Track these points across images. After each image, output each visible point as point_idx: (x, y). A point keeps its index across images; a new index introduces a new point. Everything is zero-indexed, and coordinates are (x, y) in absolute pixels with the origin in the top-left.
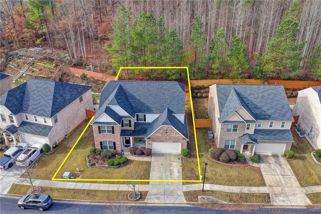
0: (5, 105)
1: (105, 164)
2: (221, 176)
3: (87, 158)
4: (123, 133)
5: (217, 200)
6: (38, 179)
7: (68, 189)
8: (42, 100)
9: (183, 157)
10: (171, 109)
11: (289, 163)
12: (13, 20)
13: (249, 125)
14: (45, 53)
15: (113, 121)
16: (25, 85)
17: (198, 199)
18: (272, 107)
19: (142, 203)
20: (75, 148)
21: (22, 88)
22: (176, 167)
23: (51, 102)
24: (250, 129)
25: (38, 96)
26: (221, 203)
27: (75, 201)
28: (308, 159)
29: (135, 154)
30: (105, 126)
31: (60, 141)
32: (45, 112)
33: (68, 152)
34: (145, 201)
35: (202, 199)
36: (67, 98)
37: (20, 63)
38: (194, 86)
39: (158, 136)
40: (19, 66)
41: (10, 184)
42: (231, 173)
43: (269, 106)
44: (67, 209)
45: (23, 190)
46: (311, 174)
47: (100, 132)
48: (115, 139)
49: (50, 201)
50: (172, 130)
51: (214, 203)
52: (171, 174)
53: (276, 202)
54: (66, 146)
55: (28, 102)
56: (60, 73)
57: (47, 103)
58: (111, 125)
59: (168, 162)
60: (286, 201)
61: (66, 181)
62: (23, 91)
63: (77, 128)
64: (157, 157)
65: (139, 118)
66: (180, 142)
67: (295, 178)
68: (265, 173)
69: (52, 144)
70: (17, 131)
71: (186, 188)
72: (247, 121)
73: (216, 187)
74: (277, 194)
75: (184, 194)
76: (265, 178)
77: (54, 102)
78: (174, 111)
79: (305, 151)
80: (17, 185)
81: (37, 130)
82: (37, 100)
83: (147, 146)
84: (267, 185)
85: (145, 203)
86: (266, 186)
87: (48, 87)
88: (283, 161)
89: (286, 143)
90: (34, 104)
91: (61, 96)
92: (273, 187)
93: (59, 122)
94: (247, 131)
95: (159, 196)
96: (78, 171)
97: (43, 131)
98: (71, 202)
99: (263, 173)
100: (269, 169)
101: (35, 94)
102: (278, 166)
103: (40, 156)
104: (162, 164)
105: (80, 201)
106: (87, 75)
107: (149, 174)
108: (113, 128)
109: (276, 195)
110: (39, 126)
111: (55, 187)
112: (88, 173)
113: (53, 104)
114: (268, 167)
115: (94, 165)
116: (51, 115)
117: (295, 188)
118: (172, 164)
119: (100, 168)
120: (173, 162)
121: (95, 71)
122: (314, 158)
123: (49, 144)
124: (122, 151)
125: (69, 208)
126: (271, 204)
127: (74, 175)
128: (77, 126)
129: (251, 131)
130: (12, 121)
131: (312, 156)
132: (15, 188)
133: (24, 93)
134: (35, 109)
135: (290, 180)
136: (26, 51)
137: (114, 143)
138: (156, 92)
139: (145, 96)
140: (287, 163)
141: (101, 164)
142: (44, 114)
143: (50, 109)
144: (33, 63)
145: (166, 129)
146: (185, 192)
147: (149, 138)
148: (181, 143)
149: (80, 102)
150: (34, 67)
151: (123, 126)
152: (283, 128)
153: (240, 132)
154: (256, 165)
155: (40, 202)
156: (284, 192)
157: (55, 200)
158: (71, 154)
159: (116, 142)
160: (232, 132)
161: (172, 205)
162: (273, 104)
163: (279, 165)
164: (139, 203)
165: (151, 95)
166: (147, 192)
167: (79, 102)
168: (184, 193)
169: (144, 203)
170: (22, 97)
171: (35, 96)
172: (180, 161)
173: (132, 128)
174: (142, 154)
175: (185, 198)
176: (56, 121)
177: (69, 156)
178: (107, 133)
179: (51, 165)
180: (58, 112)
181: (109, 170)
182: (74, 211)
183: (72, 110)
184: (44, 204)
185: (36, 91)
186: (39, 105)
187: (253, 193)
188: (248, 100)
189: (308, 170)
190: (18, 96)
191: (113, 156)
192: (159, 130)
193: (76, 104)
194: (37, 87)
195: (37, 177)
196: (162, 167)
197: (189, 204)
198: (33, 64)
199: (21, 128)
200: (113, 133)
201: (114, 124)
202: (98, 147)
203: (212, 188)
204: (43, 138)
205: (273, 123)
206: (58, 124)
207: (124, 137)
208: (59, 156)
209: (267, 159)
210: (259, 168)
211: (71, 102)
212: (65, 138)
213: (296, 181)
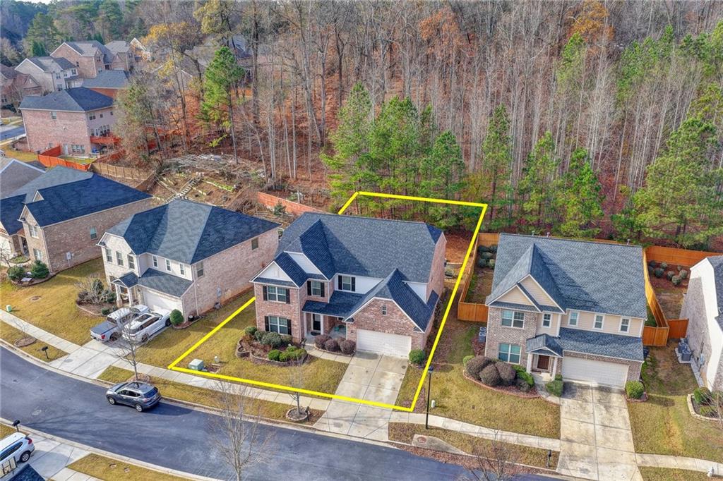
0: (124, 236)
1: (266, 358)
2: (473, 408)
3: (238, 344)
4: (308, 306)
5: (449, 445)
6: (150, 364)
7: (192, 386)
8: (184, 234)
9: (412, 365)
10: (403, 271)
11: (629, 407)
12: (184, 106)
13: (547, 317)
14: (224, 165)
15: (288, 279)
16: (165, 209)
17: (412, 438)
18: (606, 288)
19: (307, 428)
20: (225, 326)
21: (159, 213)
22: (392, 381)
23: (197, 240)
24: (550, 325)
25: (179, 228)
26: (453, 452)
27: (197, 406)
28: (677, 406)
29: (323, 347)
30: (275, 288)
31: (204, 311)
32: (184, 254)
33: (211, 330)
34: (314, 426)
35: (420, 439)
36: (227, 237)
37: (179, 181)
38: (488, 246)
39: (369, 319)
40: (176, 184)
41: (106, 365)
42: (497, 406)
43: (599, 285)
44: (179, 416)
45: (122, 376)
46: (669, 434)
47: (265, 298)
48: (291, 314)
49: (155, 397)
50: (394, 309)
51: (439, 451)
52: (378, 390)
53: (568, 469)
54: (211, 320)
55: (162, 236)
56: (240, 201)
57: (191, 240)
58: (284, 286)
59: (380, 370)
60: (589, 472)
61: (192, 374)
62: (160, 218)
63: (240, 295)
64: (364, 358)
65: (343, 283)
66: (409, 335)
67: (631, 435)
68: (568, 416)
69: (188, 313)
70: (136, 283)
71: (396, 418)
72: (542, 308)
73: (455, 425)
74: (576, 456)
75: (389, 426)
76: (562, 425)
77: (202, 239)
78: (408, 276)
79: (678, 390)
80: (114, 369)
81: (167, 285)
82: (176, 235)
83: (348, 336)
84: (562, 437)
85: (313, 429)
86: (559, 438)
87: (199, 215)
88: (617, 400)
89: (627, 364)
90: (169, 241)
91: (218, 231)
92: (574, 444)
93: (206, 277)
94: (544, 330)
95: (342, 422)
96: (217, 361)
97: (175, 286)
98: (189, 407)
99: (563, 415)
100: (578, 411)
101: (176, 224)
102: (602, 407)
103: (163, 330)
104: (367, 372)
105: (205, 408)
106: (285, 207)
107: (338, 384)
108: (288, 292)
109: (573, 458)
110: (172, 278)
111: (172, 380)
112: (232, 368)
113: (200, 243)
114: (578, 406)
115: (246, 355)
116: (192, 260)
117: (619, 453)
118: (386, 374)
119: (255, 362)
120: (391, 371)
121: (305, 204)
122: (690, 405)
123: (182, 312)
124: (303, 340)
125: (183, 416)
126: (557, 471)
127: (206, 367)
128: (240, 292)
129: (553, 330)
130: (132, 266)
131: (689, 400)
132: (111, 373)
133: (159, 221)
134: (169, 248)
135: (615, 436)
136: (193, 160)
137: (289, 322)
138: (381, 238)
139: (360, 244)
140: (624, 405)
141: (259, 355)
142: (182, 257)
143: (193, 249)
144: (201, 182)
145: (382, 305)
146: (392, 423)
147: (352, 320)
148: (410, 338)
149: (253, 249)
150: (199, 188)
151: (309, 293)
152: (624, 332)
153: (528, 329)
154: (554, 399)
155: (139, 395)
156: (593, 454)
157: (167, 399)
158: (214, 335)
159: (292, 320)
160: (512, 327)
161: (361, 440)
162: (610, 282)
163: (605, 407)
164: (302, 427)
165: (371, 243)
166: (323, 412)
167: (251, 247)
168: (390, 424)
169: (310, 428)
170: (155, 228)
171: (175, 227)
172: (404, 371)
173: (327, 299)
174: (336, 349)
175: (389, 433)
176: (200, 273)
177: (210, 337)
178: (279, 300)
179: (176, 346)
180: (205, 257)
181: (268, 367)
182: (189, 420)
183: (234, 260)
184: (144, 399)
185: (179, 220)
186: (177, 243)
187: (526, 447)
188: (559, 269)
189: (668, 425)
190: (149, 225)
191: (283, 345)
192: (370, 305)
193: (244, 251)
194: (182, 213)
195: (150, 362)
196: (367, 375)
197: (392, 444)
198: (199, 183)
199: (144, 279)
200: (288, 301)
201: (290, 284)
202: (261, 327)
203: (447, 424)
204: (173, 299)
205: (603, 319)
206: (203, 279)
207: (312, 313)
208: (194, 334)
209: (584, 392)
210: (558, 406)
211: (233, 245)
212: (214, 308)
213: (629, 441)
